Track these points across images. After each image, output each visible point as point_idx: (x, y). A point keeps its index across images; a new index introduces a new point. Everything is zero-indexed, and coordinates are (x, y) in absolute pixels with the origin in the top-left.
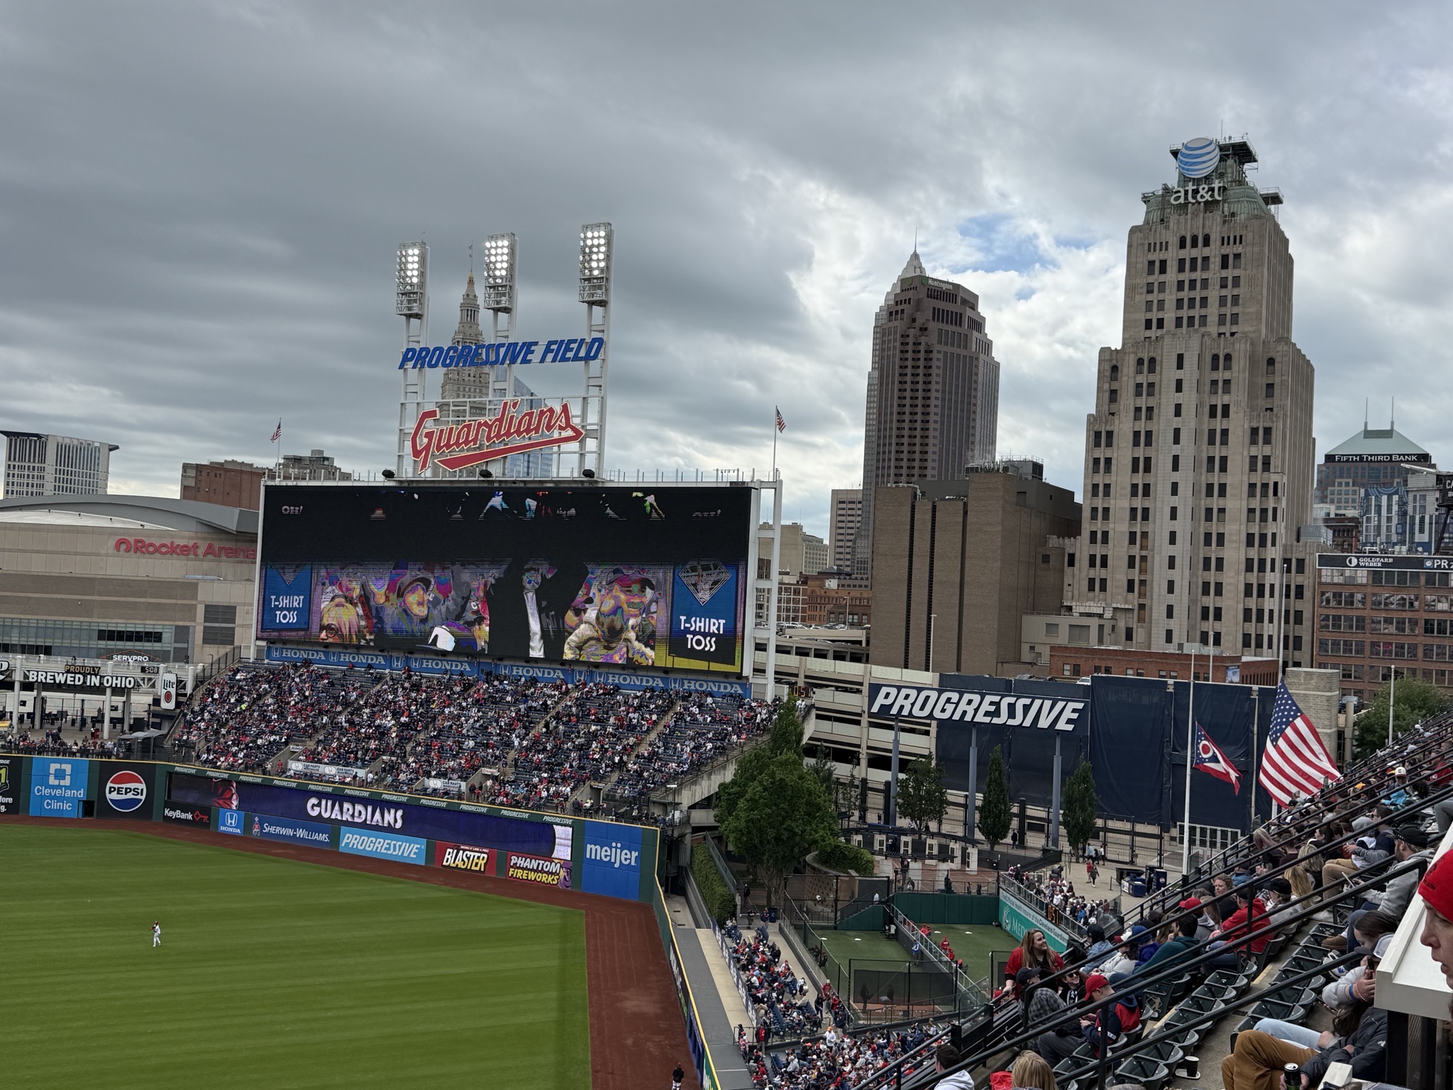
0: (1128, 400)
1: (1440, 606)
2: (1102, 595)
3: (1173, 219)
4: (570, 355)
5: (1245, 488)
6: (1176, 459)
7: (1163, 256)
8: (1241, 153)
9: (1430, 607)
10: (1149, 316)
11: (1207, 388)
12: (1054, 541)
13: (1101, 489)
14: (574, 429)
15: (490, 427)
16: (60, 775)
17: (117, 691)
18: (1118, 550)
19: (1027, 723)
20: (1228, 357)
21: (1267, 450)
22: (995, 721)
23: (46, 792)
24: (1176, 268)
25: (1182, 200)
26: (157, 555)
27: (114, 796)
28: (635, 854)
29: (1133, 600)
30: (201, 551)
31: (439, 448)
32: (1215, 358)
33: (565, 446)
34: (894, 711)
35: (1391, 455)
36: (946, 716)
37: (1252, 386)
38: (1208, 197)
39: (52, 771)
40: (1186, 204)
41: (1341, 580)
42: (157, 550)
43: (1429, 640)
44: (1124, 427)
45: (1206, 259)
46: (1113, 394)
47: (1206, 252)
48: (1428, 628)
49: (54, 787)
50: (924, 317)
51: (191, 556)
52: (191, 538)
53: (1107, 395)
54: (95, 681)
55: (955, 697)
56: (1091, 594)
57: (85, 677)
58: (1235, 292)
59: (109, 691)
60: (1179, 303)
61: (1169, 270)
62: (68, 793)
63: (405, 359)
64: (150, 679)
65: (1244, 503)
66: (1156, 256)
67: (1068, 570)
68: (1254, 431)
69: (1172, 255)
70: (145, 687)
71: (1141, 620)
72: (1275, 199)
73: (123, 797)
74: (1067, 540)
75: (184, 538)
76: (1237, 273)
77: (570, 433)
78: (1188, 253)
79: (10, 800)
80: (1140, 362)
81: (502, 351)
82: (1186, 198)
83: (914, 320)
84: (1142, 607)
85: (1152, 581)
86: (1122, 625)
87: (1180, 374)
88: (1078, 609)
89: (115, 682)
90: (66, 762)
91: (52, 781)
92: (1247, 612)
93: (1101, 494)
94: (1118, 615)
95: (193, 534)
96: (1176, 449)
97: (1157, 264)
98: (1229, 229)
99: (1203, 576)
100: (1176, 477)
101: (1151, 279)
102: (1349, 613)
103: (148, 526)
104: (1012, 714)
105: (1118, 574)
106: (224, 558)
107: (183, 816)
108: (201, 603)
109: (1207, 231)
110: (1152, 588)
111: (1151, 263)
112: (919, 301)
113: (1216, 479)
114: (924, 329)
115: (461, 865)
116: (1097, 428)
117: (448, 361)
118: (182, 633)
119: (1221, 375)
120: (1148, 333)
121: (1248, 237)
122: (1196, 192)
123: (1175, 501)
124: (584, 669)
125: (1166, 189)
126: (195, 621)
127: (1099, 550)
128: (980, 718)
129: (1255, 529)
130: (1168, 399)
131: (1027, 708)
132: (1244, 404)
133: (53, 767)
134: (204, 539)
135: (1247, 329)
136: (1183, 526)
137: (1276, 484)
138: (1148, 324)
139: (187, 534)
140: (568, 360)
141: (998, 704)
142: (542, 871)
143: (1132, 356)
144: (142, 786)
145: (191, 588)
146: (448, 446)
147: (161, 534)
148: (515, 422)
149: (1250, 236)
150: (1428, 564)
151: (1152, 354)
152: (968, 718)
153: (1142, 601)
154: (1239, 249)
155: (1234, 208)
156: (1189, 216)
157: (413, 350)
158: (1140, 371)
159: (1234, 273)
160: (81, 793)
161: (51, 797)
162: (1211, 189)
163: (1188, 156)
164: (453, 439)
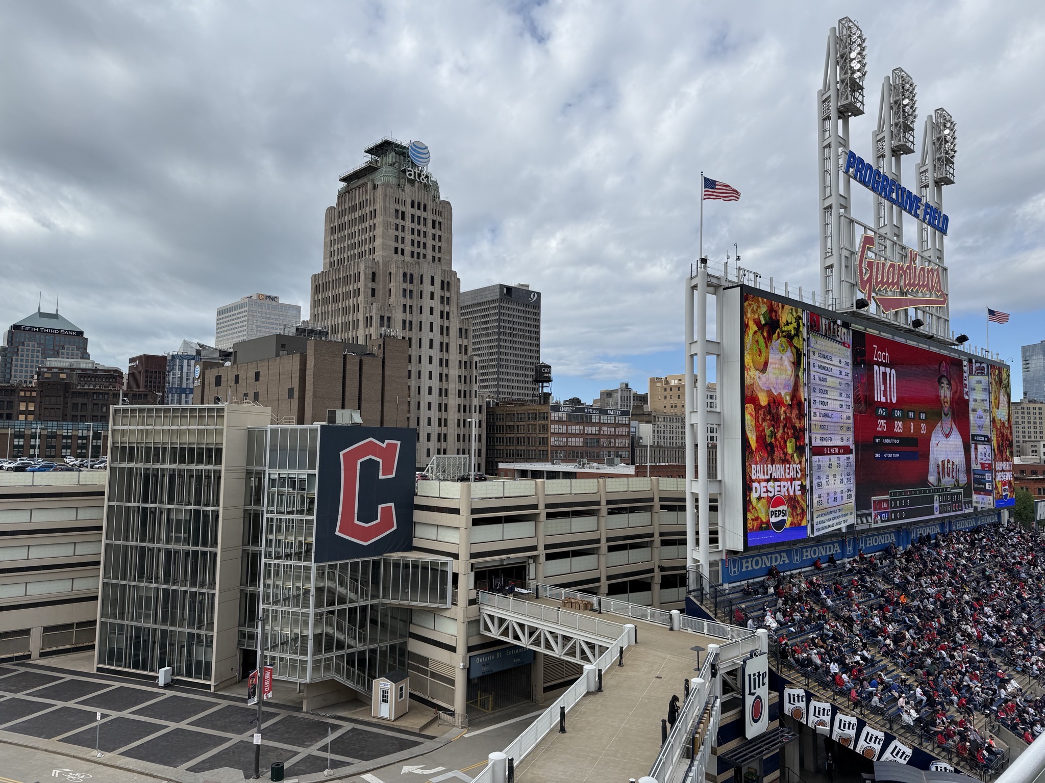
0: (399, 298)
3: (408, 187)
5: (457, 363)
6: (431, 341)
7: (403, 208)
10: (397, 245)
11: (441, 300)
20: (447, 283)
21: (466, 342)
24: (410, 219)
25: (412, 177)
32: (442, 282)
35: (59, 330)
40: (414, 181)
45: (425, 219)
47: (425, 214)
58: (440, 245)
60: (412, 242)
61: (406, 219)
65: (457, 372)
66: (401, 208)
68: (460, 330)
69: (409, 211)
78: (418, 213)
80: (405, 275)
82: (415, 177)
87: (432, 289)
96: (431, 335)
97: (400, 213)
98: (436, 206)
99: (438, 415)
100: (431, 352)
101: (397, 221)
109: (426, 202)
111: (397, 211)
113: (444, 356)
116: (382, 314)
119: (445, 294)
120: (397, 256)
121: (444, 214)
122: (419, 175)
123: (431, 368)
129: (462, 388)
130: (426, 302)
132: (456, 314)
136: (433, 383)
138: (397, 250)
143: (401, 270)
150: (586, 410)
151: (410, 272)
154: (440, 219)
155: (434, 193)
156: (417, 189)
158: (405, 281)
159: (438, 233)
162: (427, 177)
163: (414, 150)
164: (885, 276)
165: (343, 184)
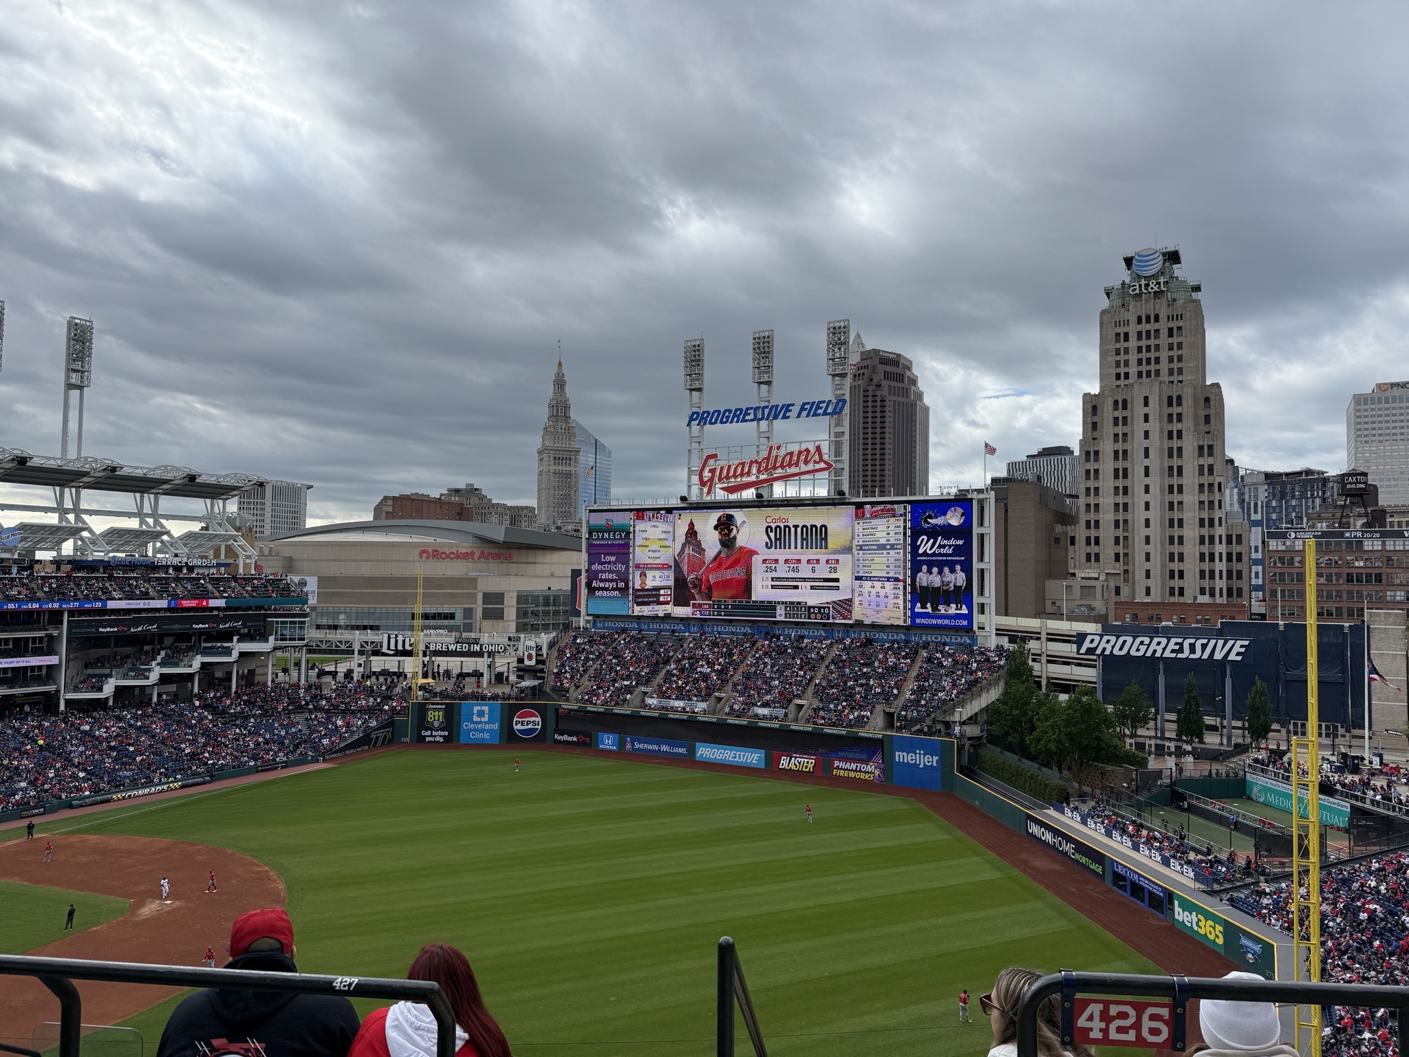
0: (1108, 429)
1: (1357, 564)
2: (1096, 564)
3: (1132, 304)
4: (819, 411)
5: (1197, 487)
6: (1147, 468)
7: (1126, 329)
8: (1173, 257)
9: (1349, 565)
10: (1118, 371)
11: (1166, 419)
12: (1059, 528)
13: (1092, 490)
14: (825, 462)
15: (760, 464)
16: (481, 714)
17: (490, 654)
18: (1107, 533)
19: (1205, 656)
20: (1179, 398)
21: (1211, 461)
22: (1180, 656)
23: (472, 726)
24: (1135, 338)
25: (1137, 291)
26: (448, 559)
27: (519, 727)
28: (936, 758)
29: (1119, 568)
30: (476, 556)
31: (720, 479)
32: (1170, 399)
33: (818, 475)
34: (1098, 651)
36: (1140, 653)
37: (1196, 417)
38: (1156, 289)
39: (475, 712)
40: (1140, 295)
41: (1283, 548)
42: (448, 556)
43: (1350, 587)
44: (1107, 447)
45: (1157, 331)
46: (1095, 426)
47: (1157, 326)
48: (1350, 579)
49: (477, 723)
50: (877, 378)
51: (470, 560)
52: (469, 547)
53: (1090, 426)
54: (477, 648)
55: (1147, 640)
56: (1088, 564)
57: (469, 646)
58: (1180, 353)
59: (486, 655)
60: (1140, 362)
61: (1130, 339)
62: (487, 727)
63: (691, 419)
64: (514, 645)
65: (1196, 497)
66: (1121, 330)
67: (1071, 548)
68: (1201, 448)
69: (1133, 329)
70: (511, 650)
71: (1126, 580)
72: (1197, 289)
73: (526, 727)
74: (1069, 528)
75: (463, 547)
76: (1180, 340)
77: (822, 465)
78: (1144, 327)
79: (446, 733)
80: (1116, 402)
81: (766, 411)
82: (1140, 290)
83: (871, 380)
84: (1126, 571)
85: (1134, 553)
86: (1112, 585)
87: (1146, 410)
88: (1080, 574)
89: (490, 648)
90: (485, 705)
91: (476, 719)
92: (1202, 573)
93: (1092, 495)
94: (1109, 577)
95: (470, 545)
96: (1147, 462)
97: (1122, 335)
98: (1173, 310)
99: (1169, 549)
100: (1147, 481)
101: (1118, 346)
102: (1291, 571)
103: (439, 540)
104: (1193, 650)
105: (1107, 550)
106: (491, 560)
107: (570, 739)
108: (479, 591)
109: (1157, 312)
110: (1134, 558)
111: (1118, 335)
112: (874, 367)
113: (1175, 481)
114: (879, 386)
115: (793, 768)
117: (725, 420)
118: (468, 613)
119: (1175, 410)
120: (1118, 383)
121: (1187, 315)
122: (1147, 285)
123: (1147, 497)
124: (841, 629)
125: (1123, 284)
126: (476, 604)
127: (1093, 533)
128: (1167, 654)
129: (1205, 516)
130: (1139, 427)
131: (1204, 647)
132: (1192, 429)
133: (476, 709)
134: (478, 548)
135: (1190, 378)
136: (1154, 514)
137: (1220, 484)
138: (1118, 376)
139: (466, 545)
140: (819, 415)
141: (1181, 645)
142: (860, 771)
143: (1110, 398)
144: (538, 719)
145: (473, 581)
146: (727, 477)
147: (450, 545)
148: (780, 459)
149: (1188, 314)
150: (1347, 535)
151: (1124, 397)
152: (1158, 655)
153: (1126, 568)
154: (1181, 323)
155: (1175, 295)
156: (1143, 302)
157: (698, 413)
158: (1116, 408)
159: (1178, 340)
160: (496, 726)
161: (475, 730)
163: (1140, 261)
164: (732, 473)
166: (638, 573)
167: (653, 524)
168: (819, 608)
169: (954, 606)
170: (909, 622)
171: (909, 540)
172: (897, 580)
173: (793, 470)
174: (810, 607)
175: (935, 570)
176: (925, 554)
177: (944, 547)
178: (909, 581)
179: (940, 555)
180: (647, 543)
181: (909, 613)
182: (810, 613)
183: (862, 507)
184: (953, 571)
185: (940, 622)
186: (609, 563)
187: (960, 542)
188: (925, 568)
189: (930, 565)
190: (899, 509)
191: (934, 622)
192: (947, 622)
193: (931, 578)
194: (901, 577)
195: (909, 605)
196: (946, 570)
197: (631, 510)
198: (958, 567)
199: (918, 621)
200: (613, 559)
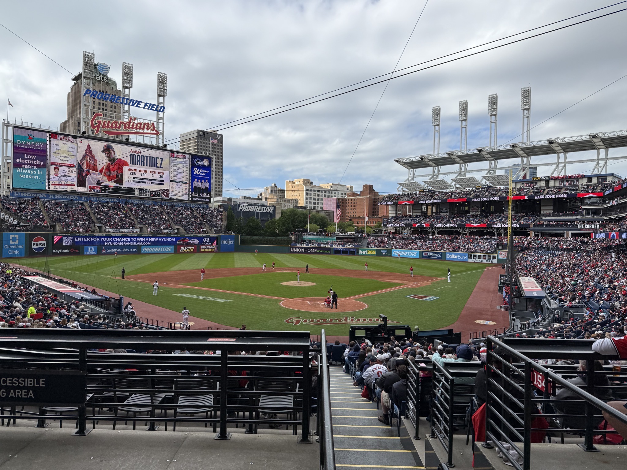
3: (97, 83)
4: (154, 109)
14: (156, 131)
15: (125, 124)
16: (14, 239)
19: (266, 211)
22: (261, 211)
23: (9, 247)
27: (35, 247)
28: (233, 241)
31: (103, 127)
33: (152, 136)
34: (243, 210)
39: (11, 238)
49: (12, 245)
62: (18, 247)
63: (86, 92)
73: (38, 247)
77: (154, 132)
81: (129, 101)
90: (16, 234)
91: (11, 242)
104: (263, 210)
107: (64, 251)
109: (107, 91)
115: (186, 251)
128: (258, 211)
131: (266, 209)
133: (12, 236)
140: (153, 110)
141: (261, 208)
142: (210, 249)
144: (44, 242)
146: (107, 127)
148: (135, 125)
152: (256, 211)
156: (102, 85)
159: (113, 104)
160: (22, 247)
161: (11, 249)
162: (107, 79)
163: (100, 67)
164: (110, 125)
165: (74, 82)
166: (52, 168)
167: (63, 142)
168: (155, 192)
169: (205, 194)
170: (190, 199)
171: (191, 169)
172: (186, 183)
173: (141, 131)
174: (151, 192)
175: (199, 181)
176: (196, 174)
177: (202, 173)
178: (190, 184)
179: (201, 175)
180: (59, 152)
181: (190, 196)
182: (151, 194)
183: (173, 153)
184: (205, 182)
185: (201, 199)
186: (31, 159)
187: (208, 172)
188: (196, 179)
189: (198, 179)
190: (187, 156)
191: (199, 199)
192: (203, 200)
193: (198, 183)
194: (188, 182)
195: (190, 193)
196: (203, 181)
197: (47, 132)
198: (207, 181)
199: (193, 199)
200: (34, 157)
